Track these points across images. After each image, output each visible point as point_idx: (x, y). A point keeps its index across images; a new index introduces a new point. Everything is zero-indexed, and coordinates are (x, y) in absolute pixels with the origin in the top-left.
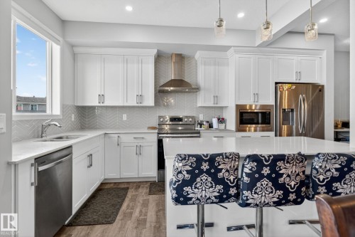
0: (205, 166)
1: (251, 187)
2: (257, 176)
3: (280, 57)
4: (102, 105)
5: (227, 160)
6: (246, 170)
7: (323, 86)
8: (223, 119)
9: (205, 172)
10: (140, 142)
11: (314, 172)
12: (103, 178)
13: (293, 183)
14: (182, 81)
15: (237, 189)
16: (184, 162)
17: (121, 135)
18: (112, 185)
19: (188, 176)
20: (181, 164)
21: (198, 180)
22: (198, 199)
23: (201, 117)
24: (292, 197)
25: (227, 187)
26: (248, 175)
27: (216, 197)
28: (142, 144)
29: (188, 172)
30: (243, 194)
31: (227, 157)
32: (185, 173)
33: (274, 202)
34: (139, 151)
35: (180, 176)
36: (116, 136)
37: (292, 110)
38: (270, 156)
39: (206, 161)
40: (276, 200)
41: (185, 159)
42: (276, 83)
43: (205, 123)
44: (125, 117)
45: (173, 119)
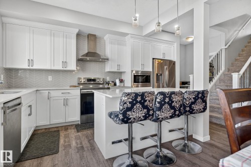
0: (139, 99)
1: (160, 109)
2: (163, 103)
3: (155, 44)
4: (31, 68)
5: (149, 95)
6: (158, 100)
7: (175, 62)
8: (122, 80)
9: (139, 102)
10: (67, 96)
11: (184, 100)
12: (35, 125)
13: (178, 106)
15: (153, 111)
16: (128, 96)
17: (51, 91)
18: (43, 130)
19: (129, 105)
20: (126, 98)
21: (135, 107)
22: (134, 119)
23: (108, 79)
24: (177, 113)
25: (149, 110)
26: (159, 103)
27: (143, 116)
28: (68, 98)
29: (130, 103)
30: (156, 113)
31: (150, 93)
32: (128, 103)
33: (170, 116)
34: (66, 103)
35: (125, 105)
36: (47, 91)
37: (161, 75)
38: (169, 92)
39: (140, 96)
40: (171, 115)
41: (129, 95)
42: (153, 59)
43: (111, 83)
44: (50, 78)
45: (89, 80)
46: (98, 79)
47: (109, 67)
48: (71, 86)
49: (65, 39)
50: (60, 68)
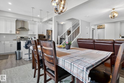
8: (35, 37)
9: (30, 43)
10: (11, 43)
14: (24, 28)
16: (27, 41)
23: (29, 37)
28: (12, 44)
29: (27, 43)
36: (3, 41)
42: (47, 30)
44: (4, 37)
45: (21, 37)
46: (25, 37)
47: (30, 33)
48: (13, 40)
49: (11, 23)
50: (9, 33)
